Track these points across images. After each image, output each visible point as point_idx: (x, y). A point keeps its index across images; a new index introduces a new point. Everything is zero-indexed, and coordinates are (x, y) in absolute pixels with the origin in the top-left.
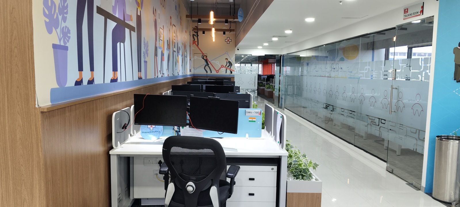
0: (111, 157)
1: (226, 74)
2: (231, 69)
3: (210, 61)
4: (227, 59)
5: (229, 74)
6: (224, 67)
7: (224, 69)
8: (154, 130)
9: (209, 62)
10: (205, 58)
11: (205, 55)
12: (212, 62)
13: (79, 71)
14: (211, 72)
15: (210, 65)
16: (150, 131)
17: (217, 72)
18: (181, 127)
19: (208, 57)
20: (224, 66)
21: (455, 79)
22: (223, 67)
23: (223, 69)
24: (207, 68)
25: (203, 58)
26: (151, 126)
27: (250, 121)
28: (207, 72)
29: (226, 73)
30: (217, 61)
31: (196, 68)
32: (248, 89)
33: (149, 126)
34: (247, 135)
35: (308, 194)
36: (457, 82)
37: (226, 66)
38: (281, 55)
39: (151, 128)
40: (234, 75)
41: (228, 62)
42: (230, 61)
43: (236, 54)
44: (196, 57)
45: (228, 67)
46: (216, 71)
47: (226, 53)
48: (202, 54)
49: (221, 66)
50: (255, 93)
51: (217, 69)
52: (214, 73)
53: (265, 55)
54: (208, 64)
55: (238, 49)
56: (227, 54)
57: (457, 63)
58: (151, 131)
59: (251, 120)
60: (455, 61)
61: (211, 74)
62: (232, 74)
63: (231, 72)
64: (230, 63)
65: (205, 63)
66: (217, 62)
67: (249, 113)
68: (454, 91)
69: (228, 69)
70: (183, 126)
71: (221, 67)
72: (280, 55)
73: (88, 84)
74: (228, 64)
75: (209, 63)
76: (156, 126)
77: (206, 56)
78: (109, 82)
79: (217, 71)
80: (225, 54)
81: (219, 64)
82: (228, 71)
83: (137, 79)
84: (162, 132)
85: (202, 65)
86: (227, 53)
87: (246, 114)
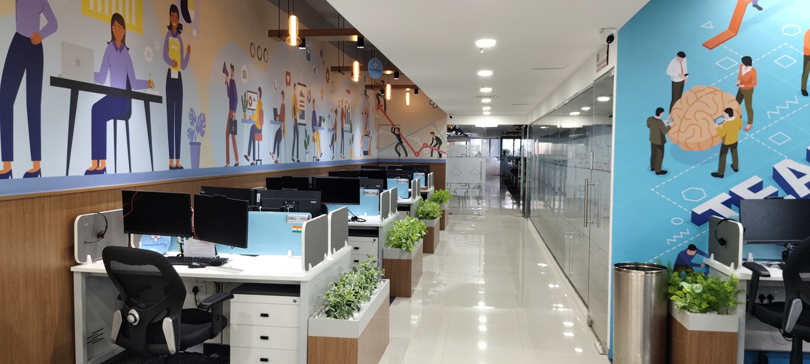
0: (75, 275)
1: (431, 158)
2: (440, 149)
3: (404, 136)
4: (433, 133)
5: (435, 159)
6: (428, 147)
7: (428, 150)
8: (159, 243)
9: (404, 138)
10: (396, 132)
11: (396, 126)
12: (409, 138)
13: (3, 161)
14: (407, 155)
15: (405, 144)
16: (153, 243)
17: (417, 154)
18: (185, 238)
19: (401, 131)
20: (429, 145)
21: (652, 170)
22: (426, 147)
23: (426, 151)
24: (400, 148)
25: (394, 133)
26: (155, 236)
27: (293, 231)
28: (400, 155)
29: (432, 156)
30: (416, 137)
31: (382, 149)
32: (469, 184)
33: (153, 236)
34: (290, 252)
35: (338, 339)
36: (657, 174)
37: (431, 145)
38: (526, 126)
39: (156, 240)
40: (445, 160)
41: (435, 138)
42: (439, 136)
43: (448, 124)
44: (381, 131)
45: (435, 146)
46: (415, 153)
47: (431, 124)
48: (391, 126)
49: (424, 145)
50: (481, 190)
51: (417, 150)
52: (411, 156)
53: (498, 125)
54: (401, 143)
55: (451, 117)
56: (434, 125)
57: (654, 143)
58: (155, 243)
59: (295, 229)
60: (651, 139)
61: (406, 158)
62: (441, 159)
63: (440, 156)
64: (438, 139)
65: (397, 141)
66: (417, 139)
67: (292, 218)
68: (653, 190)
69: (436, 149)
70: (187, 238)
71: (424, 147)
72: (524, 126)
73: (24, 177)
74: (435, 142)
75: (403, 140)
76: (163, 237)
77: (399, 129)
78: (83, 174)
79: (417, 152)
80: (429, 125)
81: (420, 142)
82: (436, 154)
83: (168, 168)
84: (169, 245)
85: (391, 144)
86: (433, 123)
87: (288, 220)
